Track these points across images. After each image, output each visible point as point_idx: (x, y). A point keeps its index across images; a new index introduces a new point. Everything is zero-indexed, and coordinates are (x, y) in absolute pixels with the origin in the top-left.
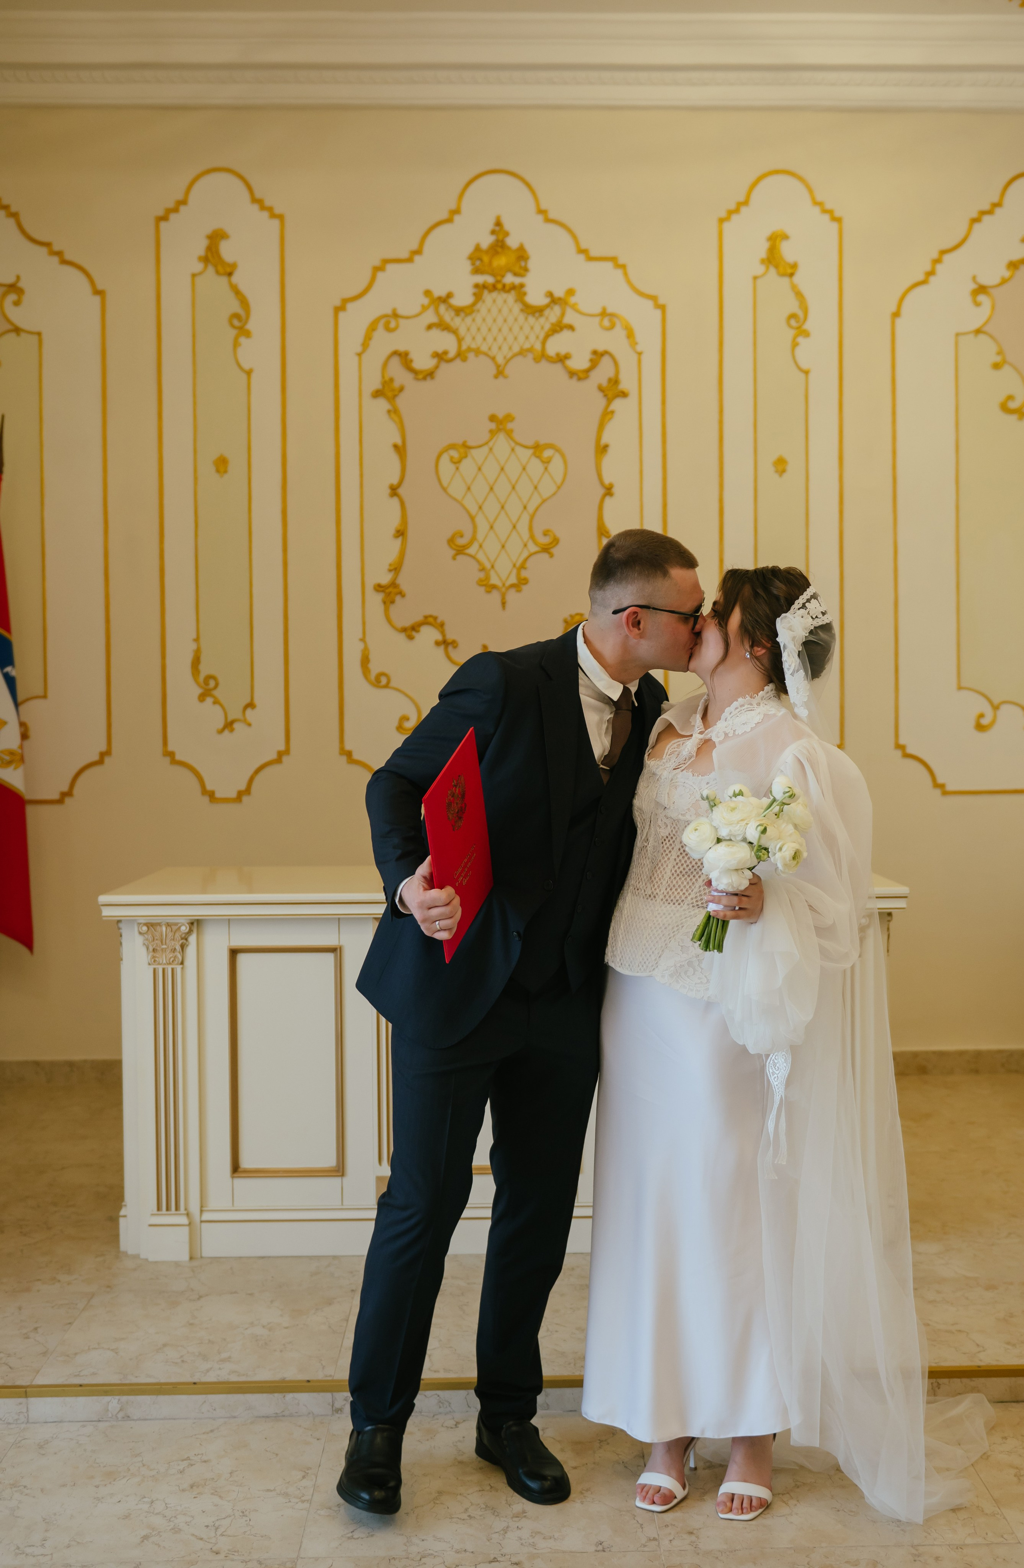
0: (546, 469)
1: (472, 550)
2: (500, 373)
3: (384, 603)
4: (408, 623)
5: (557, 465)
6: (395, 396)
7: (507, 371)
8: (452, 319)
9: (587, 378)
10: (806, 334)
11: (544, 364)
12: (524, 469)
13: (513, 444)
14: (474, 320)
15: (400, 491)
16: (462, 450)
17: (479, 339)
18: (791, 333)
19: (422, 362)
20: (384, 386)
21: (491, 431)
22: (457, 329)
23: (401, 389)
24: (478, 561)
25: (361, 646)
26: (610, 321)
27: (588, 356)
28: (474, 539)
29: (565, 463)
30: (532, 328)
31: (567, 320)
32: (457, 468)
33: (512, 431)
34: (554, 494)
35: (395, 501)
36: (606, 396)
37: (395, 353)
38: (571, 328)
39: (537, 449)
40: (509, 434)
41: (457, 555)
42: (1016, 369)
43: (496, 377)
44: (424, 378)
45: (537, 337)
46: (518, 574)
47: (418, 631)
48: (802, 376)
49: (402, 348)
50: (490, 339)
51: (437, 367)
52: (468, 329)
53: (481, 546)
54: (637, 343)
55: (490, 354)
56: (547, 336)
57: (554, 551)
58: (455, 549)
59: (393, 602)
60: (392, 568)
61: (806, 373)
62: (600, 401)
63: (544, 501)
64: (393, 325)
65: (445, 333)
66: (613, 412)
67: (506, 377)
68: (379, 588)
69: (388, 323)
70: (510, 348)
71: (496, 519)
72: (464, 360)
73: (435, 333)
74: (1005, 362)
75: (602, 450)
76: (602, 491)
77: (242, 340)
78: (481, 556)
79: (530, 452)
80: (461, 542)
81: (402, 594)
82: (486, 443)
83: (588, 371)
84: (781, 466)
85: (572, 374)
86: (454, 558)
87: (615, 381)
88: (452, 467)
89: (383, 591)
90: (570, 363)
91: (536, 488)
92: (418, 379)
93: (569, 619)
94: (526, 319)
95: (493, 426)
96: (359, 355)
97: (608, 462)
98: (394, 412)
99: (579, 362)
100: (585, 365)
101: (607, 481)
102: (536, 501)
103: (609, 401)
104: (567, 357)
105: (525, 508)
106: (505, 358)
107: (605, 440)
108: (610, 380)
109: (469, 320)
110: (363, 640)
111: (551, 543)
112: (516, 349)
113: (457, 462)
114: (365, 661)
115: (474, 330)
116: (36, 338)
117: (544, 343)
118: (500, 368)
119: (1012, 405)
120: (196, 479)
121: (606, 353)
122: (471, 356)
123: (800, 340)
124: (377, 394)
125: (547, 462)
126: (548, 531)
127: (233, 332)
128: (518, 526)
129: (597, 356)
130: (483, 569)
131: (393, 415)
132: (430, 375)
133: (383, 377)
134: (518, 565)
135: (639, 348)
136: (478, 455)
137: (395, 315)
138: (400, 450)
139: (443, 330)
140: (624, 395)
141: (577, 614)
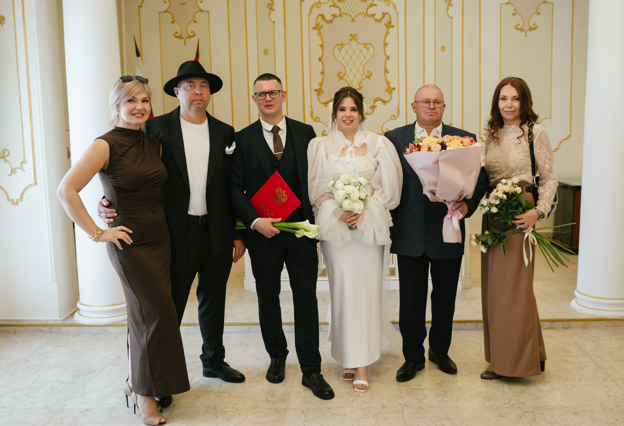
0: (368, 51)
1: (345, 78)
2: (353, 20)
3: (318, 95)
4: (325, 101)
5: (371, 50)
6: (320, 29)
7: (356, 20)
8: (338, 3)
9: (381, 21)
10: (452, 5)
11: (367, 17)
12: (361, 51)
13: (357, 43)
14: (345, 3)
15: (322, 59)
16: (341, 46)
17: (346, 10)
18: (447, 5)
19: (328, 17)
20: (316, 26)
21: (350, 39)
22: (339, 7)
23: (322, 27)
24: (347, 81)
25: (310, 109)
26: (388, 3)
27: (381, 14)
28: (345, 74)
29: (374, 49)
30: (363, 6)
31: (374, 3)
32: (340, 52)
33: (357, 39)
34: (371, 59)
35: (320, 62)
36: (387, 27)
37: (320, 15)
38: (376, 5)
39: (365, 45)
40: (356, 40)
41: (340, 79)
42: (520, 15)
43: (352, 22)
44: (329, 23)
45: (365, 9)
46: (359, 85)
47: (328, 104)
48: (450, 19)
49: (322, 13)
50: (350, 10)
51: (333, 19)
52: (343, 7)
53: (348, 76)
54: (397, 10)
55: (350, 14)
56: (368, 8)
57: (371, 77)
58: (339, 78)
59: (320, 95)
60: (320, 84)
61: (452, 18)
62: (385, 29)
63: (367, 62)
64: (319, 6)
65: (336, 8)
66: (389, 32)
67: (355, 22)
68: (316, 90)
69: (318, 5)
70: (356, 12)
71: (352, 68)
72: (342, 16)
73: (332, 8)
74: (516, 13)
75: (386, 44)
76: (386, 58)
77: (272, 12)
78: (348, 80)
79: (363, 46)
80: (341, 75)
81: (323, 92)
82: (349, 43)
83: (381, 19)
84: (443, 48)
85: (376, 20)
86: (339, 80)
87: (390, 22)
88: (338, 51)
89: (317, 91)
90: (375, 17)
91: (365, 57)
92: (327, 23)
93: (376, 99)
94: (361, 3)
95: (351, 38)
96: (308, 16)
97: (388, 48)
98: (320, 34)
99: (378, 16)
100: (381, 17)
101: (387, 55)
102: (365, 61)
103: (388, 29)
104: (375, 15)
105: (361, 64)
106: (355, 15)
107: (386, 42)
108: (388, 22)
109: (343, 3)
110: (311, 107)
111: (370, 75)
112: (358, 13)
113: (339, 50)
114: (312, 113)
115: (345, 7)
116: (207, 13)
117: (367, 10)
118: (354, 19)
119: (519, 27)
120: (258, 57)
121: (387, 13)
122: (344, 15)
123: (450, 7)
124: (314, 28)
125: (368, 49)
126: (369, 71)
127: (269, 9)
128: (359, 70)
129: (384, 14)
130: (348, 84)
131: (319, 34)
132: (331, 22)
133: (316, 23)
134: (359, 82)
135: (398, 11)
136: (346, 47)
137: (320, 3)
138: (322, 46)
139: (335, 7)
140: (393, 27)
141: (378, 98)
